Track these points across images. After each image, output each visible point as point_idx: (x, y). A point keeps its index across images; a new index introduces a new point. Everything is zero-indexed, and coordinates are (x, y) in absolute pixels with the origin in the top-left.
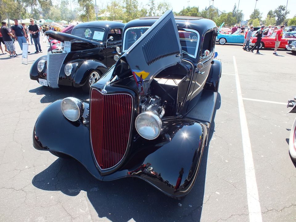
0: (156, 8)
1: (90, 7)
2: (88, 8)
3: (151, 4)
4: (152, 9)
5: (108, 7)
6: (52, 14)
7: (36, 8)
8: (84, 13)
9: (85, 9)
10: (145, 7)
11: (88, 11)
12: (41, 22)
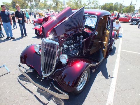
0: (91, 3)
1: (58, 3)
2: (57, 3)
3: (89, 1)
4: (89, 4)
5: (67, 3)
6: (40, 6)
7: (32, 3)
8: (55, 6)
9: (55, 4)
10: (85, 3)
11: (57, 5)
12: (34, 10)
